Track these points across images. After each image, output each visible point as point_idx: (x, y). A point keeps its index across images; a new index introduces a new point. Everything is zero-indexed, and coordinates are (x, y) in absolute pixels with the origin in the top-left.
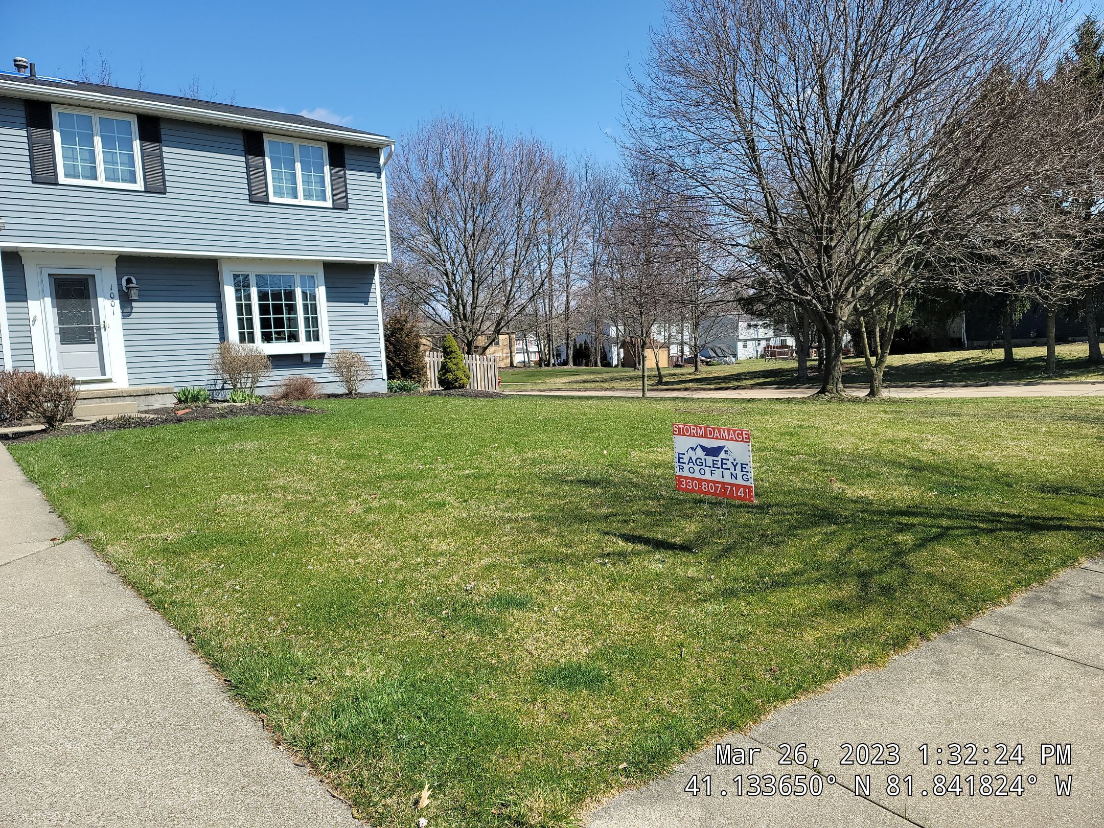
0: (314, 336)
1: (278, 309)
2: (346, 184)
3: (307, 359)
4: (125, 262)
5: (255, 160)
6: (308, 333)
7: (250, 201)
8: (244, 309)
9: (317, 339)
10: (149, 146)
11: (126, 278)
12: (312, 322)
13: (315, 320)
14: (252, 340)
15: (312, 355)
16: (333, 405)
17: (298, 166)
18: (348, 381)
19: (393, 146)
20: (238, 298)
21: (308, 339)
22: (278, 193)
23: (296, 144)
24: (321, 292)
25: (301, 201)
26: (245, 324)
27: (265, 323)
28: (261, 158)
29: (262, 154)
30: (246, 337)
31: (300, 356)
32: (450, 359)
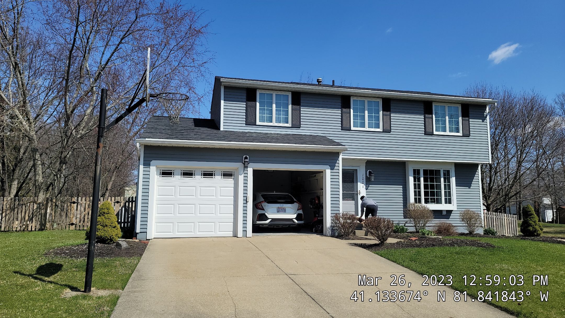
0: (449, 201)
1: (432, 187)
2: (469, 124)
3: (444, 213)
6: (446, 199)
8: (417, 186)
9: (450, 203)
11: (369, 171)
12: (448, 194)
13: (450, 193)
14: (420, 202)
15: (447, 211)
18: (470, 226)
19: (496, 104)
20: (415, 181)
21: (446, 203)
23: (447, 106)
25: (448, 133)
26: (417, 194)
27: (426, 194)
30: (418, 200)
31: (441, 211)
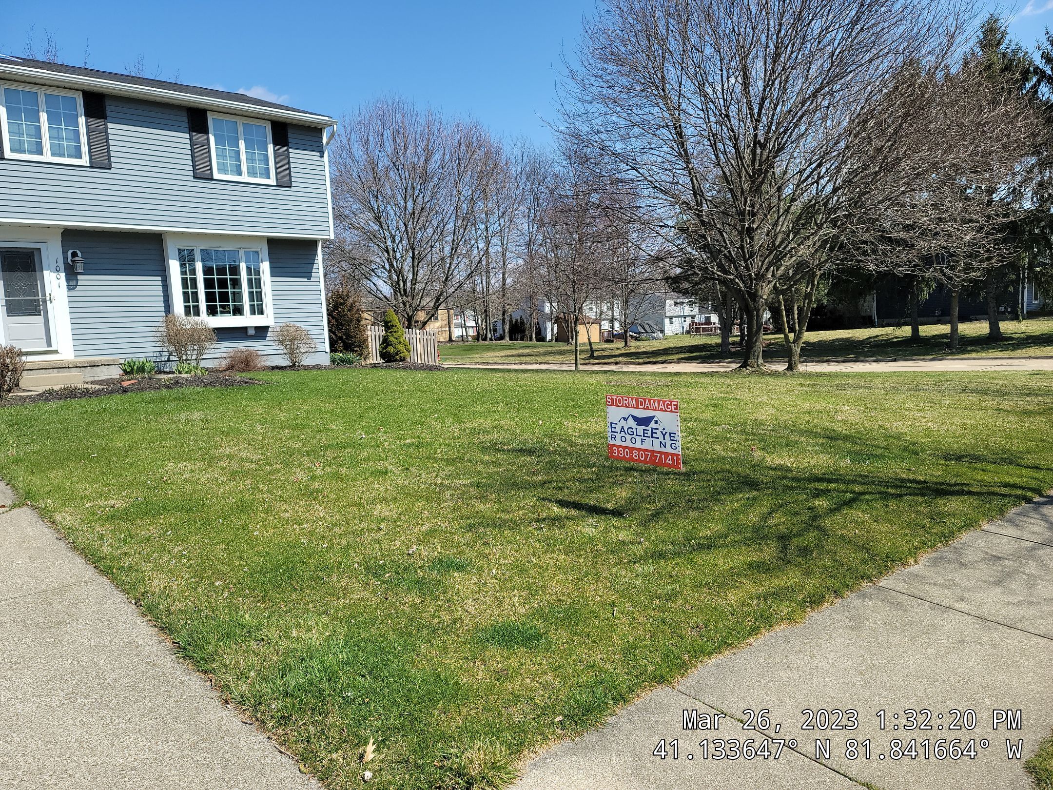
0: (258, 310)
1: (223, 284)
2: (289, 163)
3: (251, 332)
4: (71, 236)
5: (199, 137)
6: (252, 306)
7: (195, 177)
8: (188, 283)
9: (261, 312)
10: (93, 121)
11: (71, 251)
12: (257, 296)
13: (259, 294)
14: (197, 313)
15: (257, 328)
16: (277, 376)
17: (242, 143)
18: (292, 353)
19: (335, 126)
20: (183, 273)
21: (253, 312)
22: (223, 169)
23: (240, 122)
24: (265, 267)
25: (245, 178)
26: (190, 297)
27: (210, 297)
28: (205, 135)
29: (205, 130)
30: (192, 310)
31: (245, 329)
32: (391, 332)
